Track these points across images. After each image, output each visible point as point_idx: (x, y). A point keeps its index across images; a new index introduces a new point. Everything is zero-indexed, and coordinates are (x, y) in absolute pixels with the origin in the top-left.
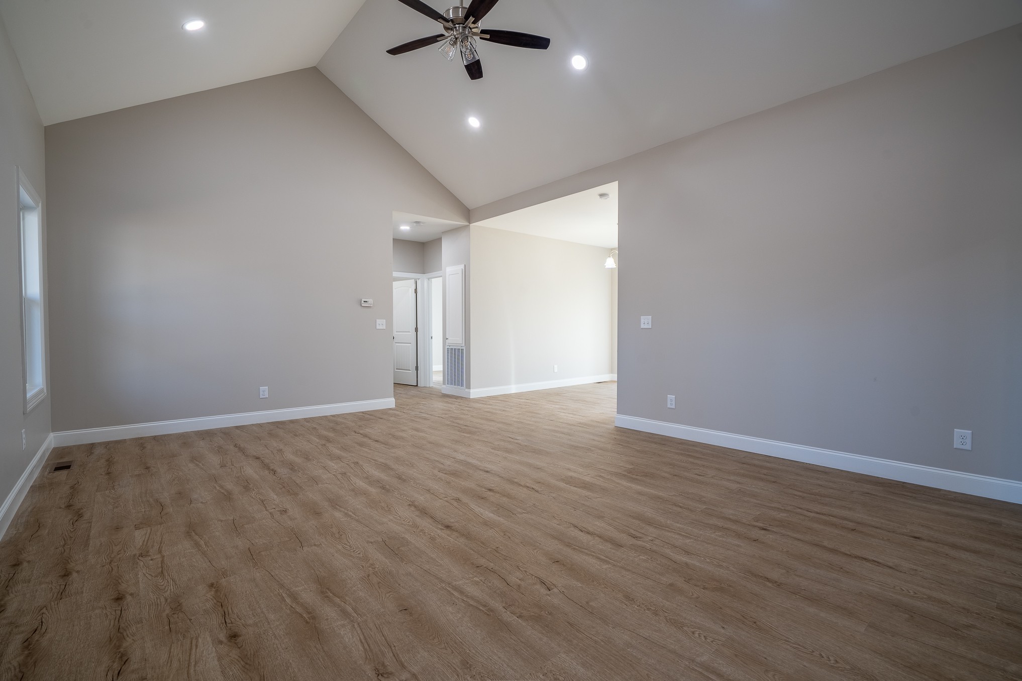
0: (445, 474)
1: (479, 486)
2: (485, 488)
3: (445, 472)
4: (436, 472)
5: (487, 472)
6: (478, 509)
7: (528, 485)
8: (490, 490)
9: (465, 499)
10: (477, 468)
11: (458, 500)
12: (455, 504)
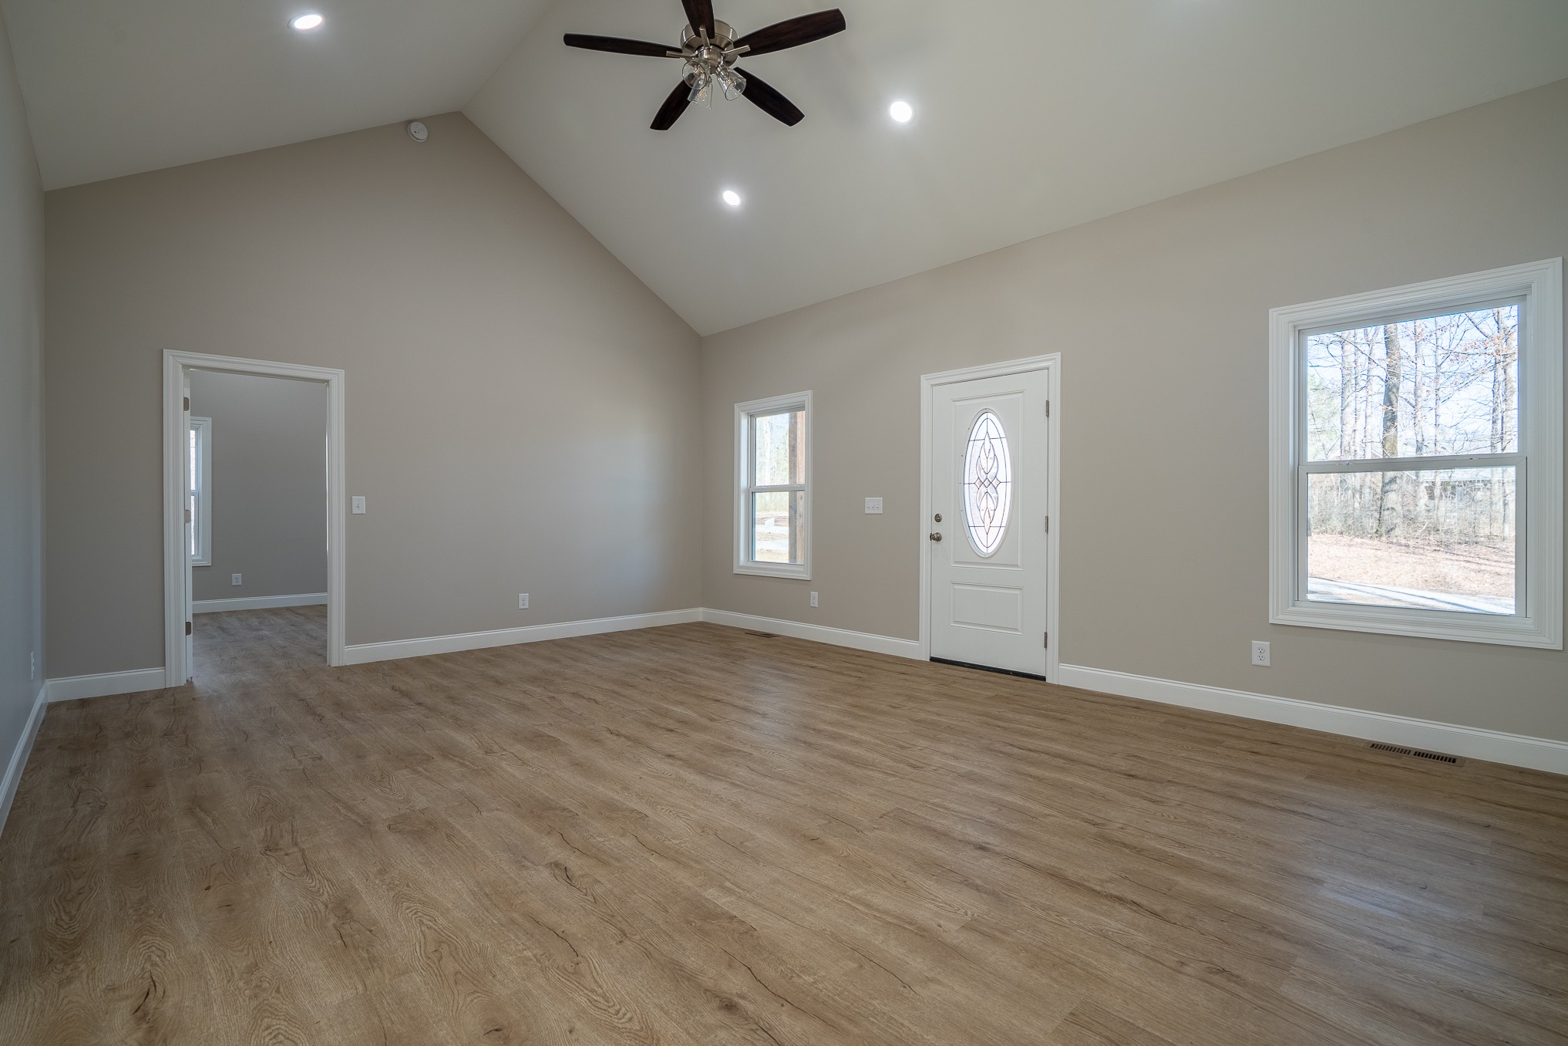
0: (739, 751)
1: (686, 735)
2: (677, 732)
3: (740, 753)
4: (756, 754)
5: (670, 756)
6: (689, 712)
7: (615, 738)
8: (671, 730)
9: (704, 721)
10: (688, 763)
11: (712, 720)
12: (714, 716)
